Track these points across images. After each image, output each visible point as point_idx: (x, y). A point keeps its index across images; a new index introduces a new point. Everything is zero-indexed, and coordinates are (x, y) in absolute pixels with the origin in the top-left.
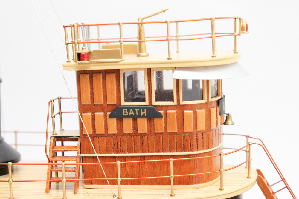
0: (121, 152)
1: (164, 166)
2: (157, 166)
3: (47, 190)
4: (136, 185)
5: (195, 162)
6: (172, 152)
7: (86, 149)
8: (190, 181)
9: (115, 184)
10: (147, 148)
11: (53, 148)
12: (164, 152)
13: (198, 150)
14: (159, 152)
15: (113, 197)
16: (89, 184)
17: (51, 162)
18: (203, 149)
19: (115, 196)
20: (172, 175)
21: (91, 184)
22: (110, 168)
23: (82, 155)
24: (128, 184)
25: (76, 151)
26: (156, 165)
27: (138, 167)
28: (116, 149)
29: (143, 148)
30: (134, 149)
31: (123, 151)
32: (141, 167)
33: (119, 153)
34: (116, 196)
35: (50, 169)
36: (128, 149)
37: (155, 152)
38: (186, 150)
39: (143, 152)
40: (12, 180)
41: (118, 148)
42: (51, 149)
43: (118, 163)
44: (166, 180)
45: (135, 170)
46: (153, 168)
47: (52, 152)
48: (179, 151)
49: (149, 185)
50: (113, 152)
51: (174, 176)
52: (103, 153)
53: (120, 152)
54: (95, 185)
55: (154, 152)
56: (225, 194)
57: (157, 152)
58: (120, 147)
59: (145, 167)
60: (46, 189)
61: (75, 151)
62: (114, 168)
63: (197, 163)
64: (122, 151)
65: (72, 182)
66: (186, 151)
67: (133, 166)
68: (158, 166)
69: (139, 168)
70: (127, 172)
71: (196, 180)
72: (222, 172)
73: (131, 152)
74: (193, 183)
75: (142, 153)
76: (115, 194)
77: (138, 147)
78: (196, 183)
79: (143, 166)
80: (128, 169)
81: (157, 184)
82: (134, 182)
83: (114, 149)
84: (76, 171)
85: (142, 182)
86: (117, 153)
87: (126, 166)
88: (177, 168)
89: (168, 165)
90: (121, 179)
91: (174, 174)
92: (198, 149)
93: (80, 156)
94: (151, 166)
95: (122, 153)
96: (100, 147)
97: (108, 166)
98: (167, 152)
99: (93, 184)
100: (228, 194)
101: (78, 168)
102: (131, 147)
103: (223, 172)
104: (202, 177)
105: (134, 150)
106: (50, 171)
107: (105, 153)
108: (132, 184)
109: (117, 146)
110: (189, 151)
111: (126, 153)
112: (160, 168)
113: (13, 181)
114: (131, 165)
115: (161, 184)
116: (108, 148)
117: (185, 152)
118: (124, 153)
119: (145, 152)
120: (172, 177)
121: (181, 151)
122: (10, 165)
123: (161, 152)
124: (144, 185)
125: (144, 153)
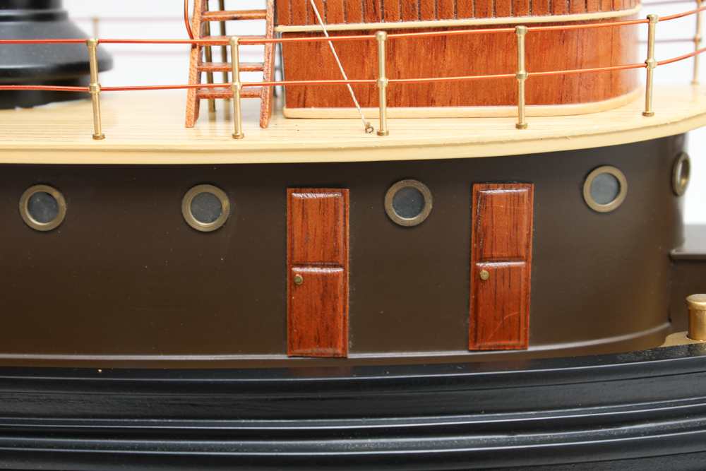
0: (383, 18)
1: (496, 54)
2: (477, 56)
3: (188, 120)
4: (422, 106)
5: (579, 44)
6: (520, 16)
7: (291, 10)
8: (564, 95)
9: (367, 104)
10: (454, 6)
11: (202, 14)
12: (496, 15)
13: (587, 11)
14: (485, 15)
15: (366, 132)
16: (298, 107)
17: (198, 47)
18: (600, 9)
19: (370, 130)
20: (522, 72)
21: (304, 107)
22: (355, 63)
23: (282, 28)
24: (400, 105)
25: (265, 18)
26: (475, 53)
27: (427, 59)
28: (370, 11)
29: (441, 7)
30: (417, 8)
31: (389, 15)
32: (436, 58)
33: (378, 21)
34: (373, 129)
35: (196, 65)
36: (401, 11)
37: (475, 16)
38: (557, 9)
39: (440, 16)
40: (100, 86)
41: (375, 8)
42: (196, 14)
43: (381, 36)
44: (502, 94)
45: (419, 67)
46: (467, 60)
47: (201, 22)
48: (539, 12)
49: (457, 105)
50: (362, 19)
51: (528, 74)
52: (336, 22)
53: (381, 18)
54: (313, 109)
55: (471, 17)
56: (657, 126)
57: (480, 18)
58: (380, 6)
59: (446, 57)
60: (188, 118)
61: (260, 18)
62: (363, 63)
63: (585, 47)
64: (387, 17)
65: (255, 99)
66: (556, 12)
67: (414, 55)
68: (479, 54)
69: (431, 60)
70: (399, 72)
71: (579, 90)
72: (650, 66)
73: (411, 17)
74: (570, 100)
75: (438, 20)
76: (371, 125)
77: (428, 3)
78: (579, 101)
79: (440, 57)
80: (401, 64)
81: (478, 104)
82: (417, 99)
83: (366, 10)
84: (265, 69)
85: (437, 99)
86: (372, 22)
87: (397, 55)
88: (532, 60)
89: (506, 53)
90: (388, 80)
91: (527, 69)
92: (588, 7)
93: (274, 32)
94: (461, 56)
95: (385, 22)
96: (328, 4)
97: (349, 57)
98: (507, 15)
99: (309, 107)
100: (666, 124)
101: (270, 62)
102: (410, 5)
103: (653, 66)
104: (594, 86)
105: (417, 11)
106: (196, 70)
107: (342, 22)
108: (411, 105)
109: (374, 4)
110: (564, 13)
111: (396, 21)
112: (487, 62)
113: (102, 90)
114: (409, 54)
115: (488, 104)
116: (349, 7)
117: (552, 15)
118: (391, 22)
119: (449, 17)
120: (520, 76)
121: (544, 14)
122: (92, 42)
123: (490, 17)
124: (443, 106)
125: (444, 19)
